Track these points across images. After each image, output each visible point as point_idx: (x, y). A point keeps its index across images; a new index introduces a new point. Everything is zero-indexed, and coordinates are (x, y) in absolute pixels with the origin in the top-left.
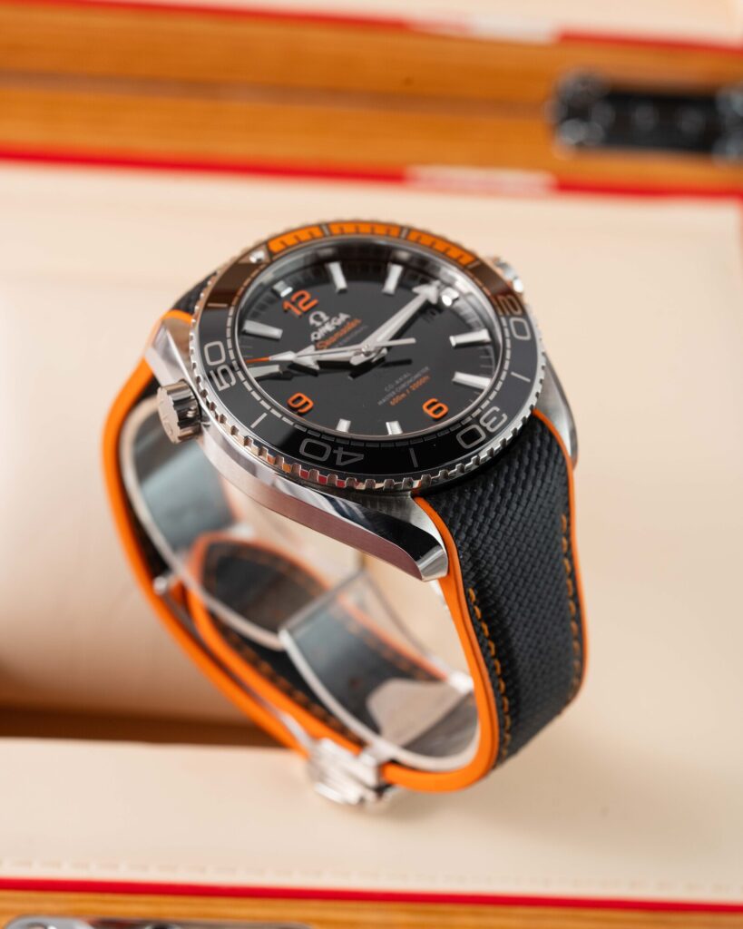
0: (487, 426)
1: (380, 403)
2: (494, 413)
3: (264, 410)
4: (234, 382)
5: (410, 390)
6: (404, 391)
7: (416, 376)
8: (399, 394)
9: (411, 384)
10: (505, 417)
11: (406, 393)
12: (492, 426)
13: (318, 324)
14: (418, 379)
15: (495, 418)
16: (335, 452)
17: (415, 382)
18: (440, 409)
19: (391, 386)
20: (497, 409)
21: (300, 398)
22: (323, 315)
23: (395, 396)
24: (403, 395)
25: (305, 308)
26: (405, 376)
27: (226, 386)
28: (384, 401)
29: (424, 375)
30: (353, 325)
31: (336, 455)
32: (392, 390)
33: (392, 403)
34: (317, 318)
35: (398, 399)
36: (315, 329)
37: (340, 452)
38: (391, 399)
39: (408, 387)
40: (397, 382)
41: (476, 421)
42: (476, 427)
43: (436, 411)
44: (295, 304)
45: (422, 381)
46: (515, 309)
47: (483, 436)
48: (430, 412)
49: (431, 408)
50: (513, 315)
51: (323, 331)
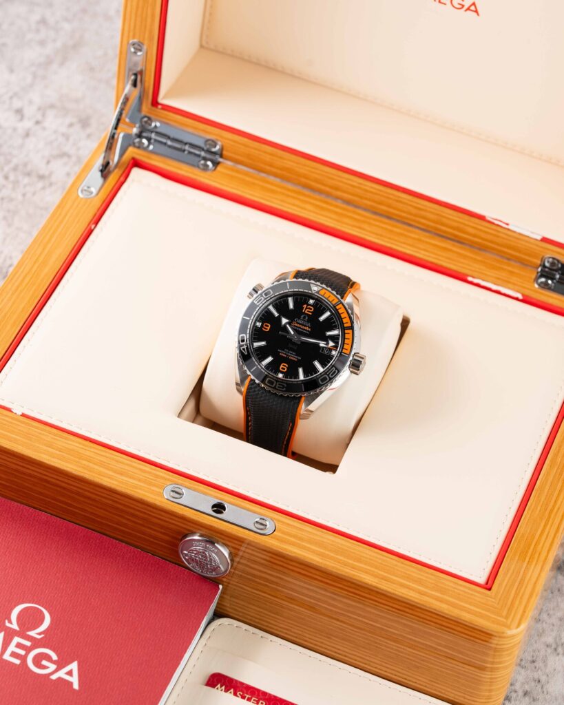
0: (278, 385)
1: (279, 350)
2: (283, 385)
3: (250, 318)
4: (258, 304)
5: (288, 357)
7: (295, 357)
8: (285, 354)
9: (291, 356)
10: (284, 389)
11: (286, 356)
12: (278, 387)
13: (302, 319)
16: (244, 345)
17: (293, 357)
20: (285, 385)
21: (268, 326)
22: (307, 318)
23: (283, 354)
25: (306, 312)
26: (294, 353)
27: (256, 303)
29: (297, 359)
30: (307, 329)
32: (286, 352)
34: (304, 318)
36: (299, 318)
37: (245, 347)
40: (290, 352)
41: (277, 381)
42: (275, 382)
43: (282, 368)
44: (306, 308)
45: (294, 359)
46: (332, 375)
47: (273, 386)
48: (281, 366)
49: (284, 367)
50: (328, 375)
51: (299, 321)
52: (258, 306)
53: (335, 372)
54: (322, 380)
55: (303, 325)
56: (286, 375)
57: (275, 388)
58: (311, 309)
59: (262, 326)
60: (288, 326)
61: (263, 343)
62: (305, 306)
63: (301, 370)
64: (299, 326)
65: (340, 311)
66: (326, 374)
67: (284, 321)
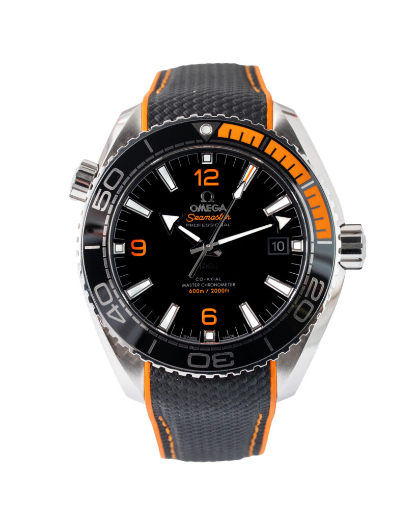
0: (215, 361)
1: (184, 285)
2: (228, 357)
3: (101, 243)
4: (103, 210)
5: (210, 291)
6: (205, 289)
7: (223, 285)
8: (200, 288)
9: (214, 288)
10: (232, 363)
11: (205, 291)
12: (218, 364)
13: (204, 201)
14: (221, 288)
15: (225, 360)
16: (113, 305)
17: (217, 288)
18: (212, 320)
19: (202, 279)
20: (232, 355)
21: (141, 245)
22: (212, 197)
23: (196, 288)
24: (202, 291)
25: (206, 184)
26: (217, 279)
27: (98, 208)
28: (188, 285)
29: (228, 287)
31: (112, 308)
32: (200, 283)
33: (190, 291)
34: (207, 197)
35: (197, 291)
36: (198, 203)
37: (115, 308)
38: (192, 288)
39: (210, 288)
40: (208, 279)
41: (211, 353)
42: (208, 357)
43: (207, 320)
44: (203, 176)
45: (223, 291)
46: (316, 295)
47: (207, 366)
48: (204, 317)
49: (208, 315)
50: (309, 298)
51: (201, 208)
52: (106, 212)
53: (319, 286)
54: (301, 315)
55: (212, 213)
56: (220, 331)
57: (211, 369)
58: (214, 174)
59: (128, 249)
60: (181, 228)
61: (146, 284)
62: (199, 172)
63: (246, 309)
64: (202, 218)
65: (277, 156)
66: (303, 298)
67: (170, 220)
